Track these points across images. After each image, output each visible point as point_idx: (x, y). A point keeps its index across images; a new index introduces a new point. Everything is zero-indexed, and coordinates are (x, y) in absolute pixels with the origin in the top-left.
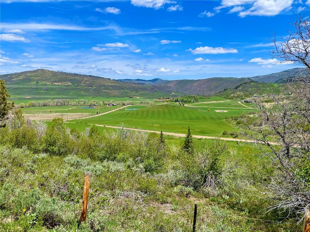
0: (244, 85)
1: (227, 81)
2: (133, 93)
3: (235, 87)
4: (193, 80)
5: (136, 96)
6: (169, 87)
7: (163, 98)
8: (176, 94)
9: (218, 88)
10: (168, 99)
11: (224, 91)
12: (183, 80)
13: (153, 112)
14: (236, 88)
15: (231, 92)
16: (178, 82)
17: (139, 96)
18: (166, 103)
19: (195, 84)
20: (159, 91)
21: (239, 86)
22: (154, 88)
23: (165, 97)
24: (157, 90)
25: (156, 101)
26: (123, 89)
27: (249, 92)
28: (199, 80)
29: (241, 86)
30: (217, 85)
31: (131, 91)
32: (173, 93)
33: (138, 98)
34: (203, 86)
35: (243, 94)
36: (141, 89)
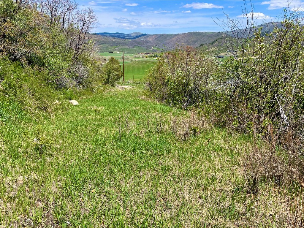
0: (219, 40)
1: (205, 35)
2: (113, 48)
3: (211, 42)
4: (172, 35)
5: (116, 51)
6: (149, 42)
7: (142, 53)
8: (156, 49)
9: (196, 43)
10: (148, 54)
11: (201, 46)
12: (163, 35)
13: (133, 67)
14: (212, 44)
15: (207, 47)
16: (157, 36)
17: (118, 51)
18: (145, 59)
19: (174, 39)
20: (139, 45)
21: (214, 42)
22: (133, 42)
23: (145, 52)
24: (136, 44)
25: (136, 57)
26: (103, 44)
27: (224, 48)
28: (178, 34)
29: (217, 41)
30: (196, 39)
31: (111, 46)
32: (153, 48)
33: (118, 54)
34: (182, 41)
35: (217, 50)
36: (121, 44)
